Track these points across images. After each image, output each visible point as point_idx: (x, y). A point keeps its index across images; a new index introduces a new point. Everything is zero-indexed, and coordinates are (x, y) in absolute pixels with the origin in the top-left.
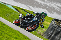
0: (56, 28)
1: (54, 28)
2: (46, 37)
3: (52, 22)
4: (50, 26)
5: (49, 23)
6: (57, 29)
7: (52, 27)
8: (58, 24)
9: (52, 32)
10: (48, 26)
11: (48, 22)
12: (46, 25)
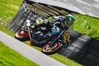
0: (28, 15)
1: (25, 15)
2: (12, 29)
3: (22, 5)
4: (19, 12)
5: (17, 8)
6: (31, 16)
7: (22, 14)
8: (32, 8)
9: (22, 21)
10: (16, 13)
11: (16, 6)
12: (13, 10)
